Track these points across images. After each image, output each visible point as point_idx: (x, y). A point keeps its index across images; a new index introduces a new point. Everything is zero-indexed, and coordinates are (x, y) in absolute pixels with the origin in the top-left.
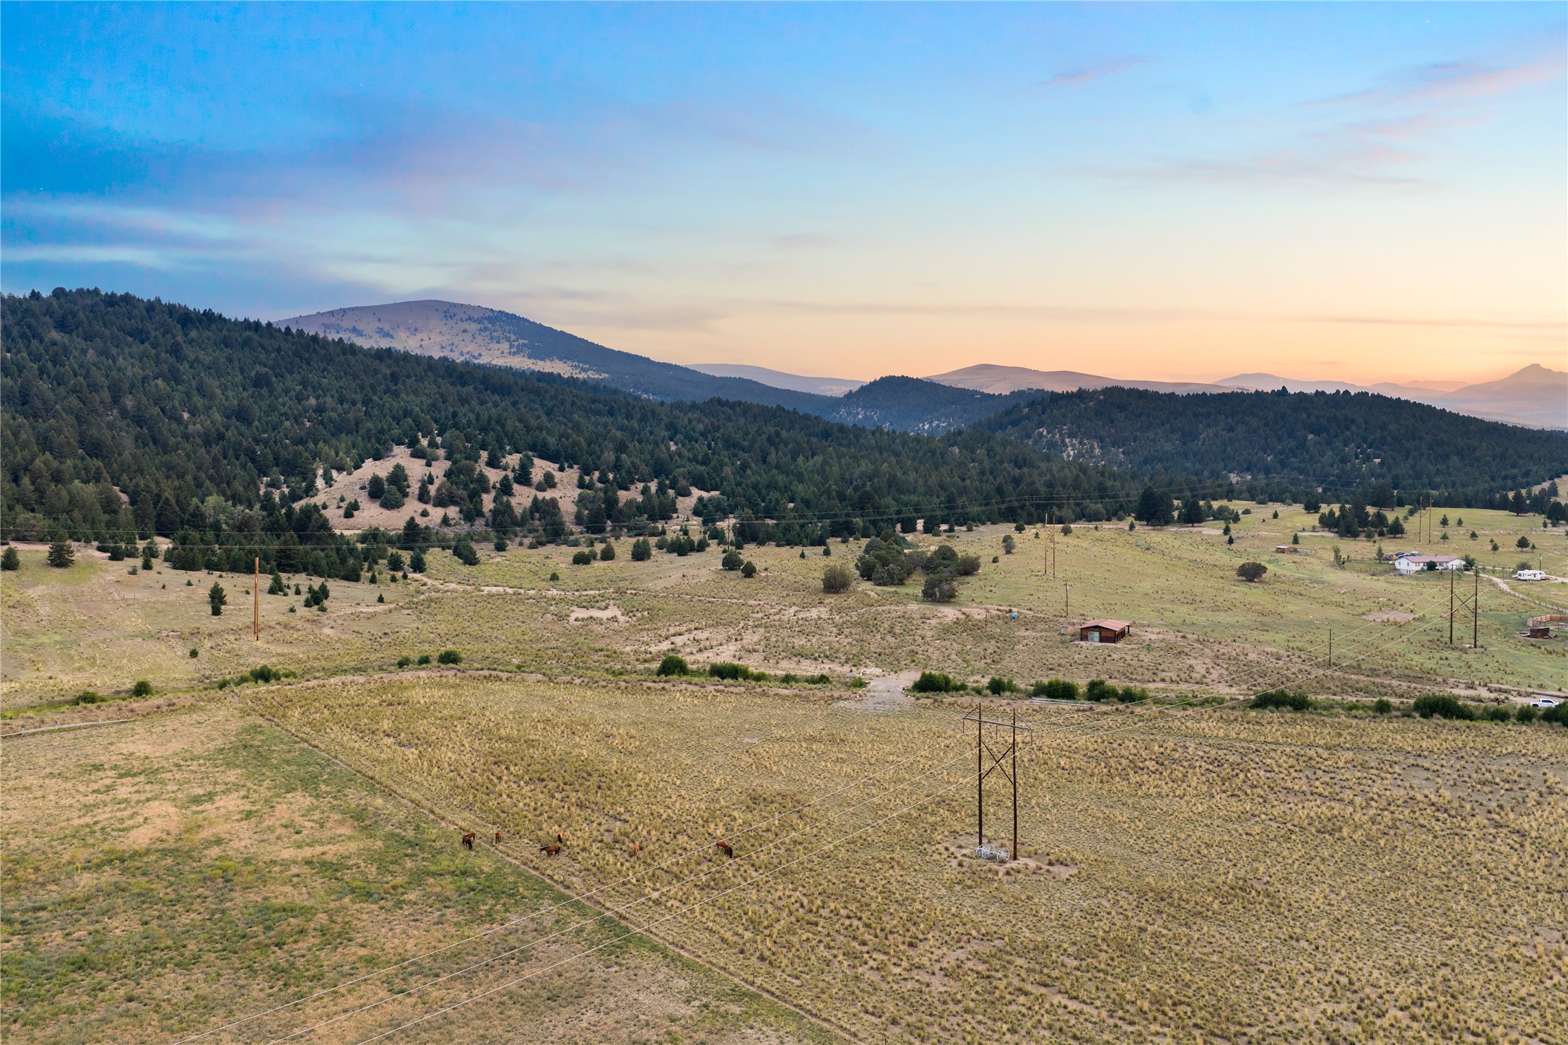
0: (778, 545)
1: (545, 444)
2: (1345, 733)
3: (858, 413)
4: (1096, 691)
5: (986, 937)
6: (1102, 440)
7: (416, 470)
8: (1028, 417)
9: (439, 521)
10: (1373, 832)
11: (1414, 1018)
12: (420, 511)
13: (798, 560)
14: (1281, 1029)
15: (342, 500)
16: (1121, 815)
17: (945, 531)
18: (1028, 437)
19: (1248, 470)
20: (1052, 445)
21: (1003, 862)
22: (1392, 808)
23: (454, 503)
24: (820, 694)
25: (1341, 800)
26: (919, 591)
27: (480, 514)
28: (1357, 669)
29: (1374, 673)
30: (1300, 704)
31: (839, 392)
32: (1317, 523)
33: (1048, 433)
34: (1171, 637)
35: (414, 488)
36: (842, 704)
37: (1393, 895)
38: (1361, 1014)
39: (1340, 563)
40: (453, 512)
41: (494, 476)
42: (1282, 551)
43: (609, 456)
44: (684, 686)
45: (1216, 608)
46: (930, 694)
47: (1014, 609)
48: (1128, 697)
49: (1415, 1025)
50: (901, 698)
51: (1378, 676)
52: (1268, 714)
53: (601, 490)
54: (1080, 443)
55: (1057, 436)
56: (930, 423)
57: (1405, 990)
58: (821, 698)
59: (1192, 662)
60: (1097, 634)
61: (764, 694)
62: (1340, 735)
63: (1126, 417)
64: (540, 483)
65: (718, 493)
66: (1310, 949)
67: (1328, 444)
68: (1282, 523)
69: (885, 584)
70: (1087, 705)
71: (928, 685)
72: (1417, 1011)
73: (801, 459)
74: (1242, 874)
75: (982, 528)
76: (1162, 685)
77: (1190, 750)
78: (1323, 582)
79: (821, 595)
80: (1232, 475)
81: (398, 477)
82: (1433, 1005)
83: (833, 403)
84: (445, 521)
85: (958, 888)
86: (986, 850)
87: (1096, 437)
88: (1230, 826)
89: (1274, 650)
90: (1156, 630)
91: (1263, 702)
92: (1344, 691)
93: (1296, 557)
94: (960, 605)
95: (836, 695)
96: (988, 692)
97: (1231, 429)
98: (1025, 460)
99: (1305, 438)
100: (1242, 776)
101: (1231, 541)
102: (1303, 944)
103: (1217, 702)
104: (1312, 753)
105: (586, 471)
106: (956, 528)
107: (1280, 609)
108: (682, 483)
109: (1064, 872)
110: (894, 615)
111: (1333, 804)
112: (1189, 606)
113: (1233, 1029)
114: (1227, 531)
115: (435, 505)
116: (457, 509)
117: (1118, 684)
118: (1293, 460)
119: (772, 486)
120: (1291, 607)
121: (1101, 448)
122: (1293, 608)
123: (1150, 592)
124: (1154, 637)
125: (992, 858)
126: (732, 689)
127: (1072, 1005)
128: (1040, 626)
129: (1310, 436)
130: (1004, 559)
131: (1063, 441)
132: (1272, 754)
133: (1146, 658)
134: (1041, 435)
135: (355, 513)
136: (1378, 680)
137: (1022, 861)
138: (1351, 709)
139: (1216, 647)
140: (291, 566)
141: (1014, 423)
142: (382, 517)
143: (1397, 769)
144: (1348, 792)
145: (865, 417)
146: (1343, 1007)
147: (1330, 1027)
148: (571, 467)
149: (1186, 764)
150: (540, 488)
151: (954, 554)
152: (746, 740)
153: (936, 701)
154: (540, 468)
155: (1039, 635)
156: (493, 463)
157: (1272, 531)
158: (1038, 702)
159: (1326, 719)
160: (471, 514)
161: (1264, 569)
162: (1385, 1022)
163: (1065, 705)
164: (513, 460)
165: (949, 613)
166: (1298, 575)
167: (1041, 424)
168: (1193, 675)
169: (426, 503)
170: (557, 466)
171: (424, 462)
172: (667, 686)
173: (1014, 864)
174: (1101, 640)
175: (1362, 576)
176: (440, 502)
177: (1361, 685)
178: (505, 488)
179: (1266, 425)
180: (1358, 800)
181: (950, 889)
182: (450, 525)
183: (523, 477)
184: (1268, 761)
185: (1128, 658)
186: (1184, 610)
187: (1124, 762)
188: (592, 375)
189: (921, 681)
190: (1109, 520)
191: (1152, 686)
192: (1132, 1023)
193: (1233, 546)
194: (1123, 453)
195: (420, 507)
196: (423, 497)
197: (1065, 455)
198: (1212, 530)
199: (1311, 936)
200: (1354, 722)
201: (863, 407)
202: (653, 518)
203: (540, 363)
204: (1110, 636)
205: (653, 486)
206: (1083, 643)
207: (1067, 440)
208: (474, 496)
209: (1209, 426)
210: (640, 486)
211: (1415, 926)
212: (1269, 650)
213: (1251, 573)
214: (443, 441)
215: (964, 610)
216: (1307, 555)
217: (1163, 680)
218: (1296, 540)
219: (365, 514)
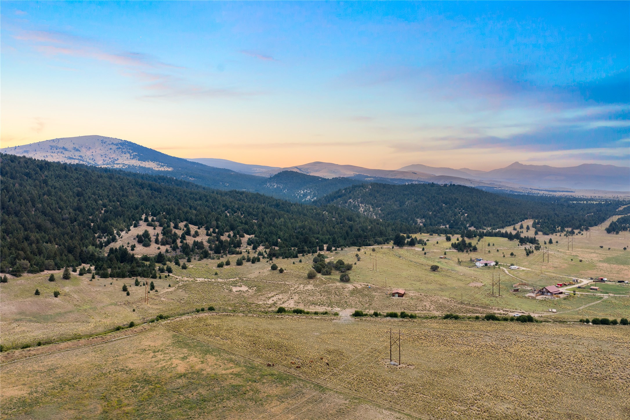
0: (283, 258)
1: (191, 219)
2: (468, 326)
3: (274, 185)
4: (403, 315)
5: (401, 383)
6: (373, 205)
7: (151, 231)
8: (344, 195)
9: (165, 251)
10: (478, 354)
11: (490, 395)
12: (157, 247)
13: (292, 265)
14: (466, 398)
15: (128, 244)
16: (420, 352)
17: (334, 250)
18: (346, 203)
19: (423, 217)
20: (355, 207)
21: (397, 366)
22: (482, 347)
23: (168, 244)
24: (327, 318)
25: (470, 346)
26: (338, 278)
27: (178, 248)
28: (469, 304)
29: (473, 306)
30: (456, 318)
31: (268, 176)
32: (450, 246)
33: (353, 201)
34: (417, 294)
35: (153, 238)
36: (335, 321)
37: (484, 369)
38: (480, 395)
39: (459, 263)
40: (168, 247)
41: (179, 233)
42: (442, 258)
43: (214, 223)
44: (287, 316)
45: (427, 283)
46: (358, 317)
47: (369, 284)
48: (412, 317)
49: (491, 396)
50: (350, 318)
51: (475, 307)
52: (448, 321)
53: (215, 237)
54: (365, 206)
55: (356, 203)
56: (304, 191)
57: (488, 389)
58: (329, 319)
59: (425, 303)
60: (397, 295)
61: (312, 318)
62: (467, 327)
63: (380, 196)
64: (194, 235)
65: (254, 235)
66: (469, 382)
67: (450, 208)
68: (440, 246)
69: (325, 275)
70: (401, 319)
71: (357, 314)
72: (491, 393)
74: (451, 366)
75: (346, 249)
76: (419, 312)
77: (432, 332)
78: (455, 271)
79: (308, 280)
80: (418, 219)
81: (146, 234)
82: (494, 392)
83: (262, 181)
84: (167, 251)
85: (390, 372)
86: (393, 363)
87: (370, 204)
88: (446, 354)
89: (446, 298)
90: (413, 292)
91: (447, 317)
92: (467, 312)
93: (446, 261)
94: (352, 283)
95: (332, 318)
96: (374, 316)
97: (417, 201)
98: (351, 218)
99: (442, 205)
100: (446, 340)
101: (425, 254)
102: (467, 381)
103: (435, 317)
104: (461, 332)
105: (207, 229)
106: (337, 249)
107: (446, 283)
108: (241, 233)
109: (412, 367)
110: (333, 287)
111: (468, 347)
112: (419, 282)
113: (457, 399)
114: (423, 249)
115: (161, 245)
116: (169, 246)
117: (408, 312)
118: (438, 214)
120: (448, 282)
121: (373, 208)
122: (449, 282)
123: (406, 276)
124: (412, 294)
125: (394, 365)
126: (302, 317)
127: (425, 396)
128: (379, 291)
129: (444, 205)
130: (358, 263)
131: (359, 205)
132: (452, 333)
133: (413, 302)
134: (350, 202)
135: (135, 248)
136: (475, 308)
137: (401, 365)
138: (469, 318)
139: (430, 298)
141: (340, 197)
142: (144, 250)
143: (482, 336)
144: (472, 343)
145: (277, 187)
146: (477, 393)
147: (475, 397)
148: (202, 227)
149: (432, 337)
150: (194, 236)
151: (343, 263)
152: (315, 334)
153: (360, 319)
154: (193, 228)
155: (379, 294)
156: (176, 227)
157: (437, 249)
158: (388, 318)
159: (464, 322)
160: (175, 249)
161: (438, 267)
162: (485, 396)
163: (396, 319)
164: (182, 225)
165: (350, 286)
166: (447, 268)
167: (350, 198)
168: (427, 308)
169: (158, 244)
170: (197, 227)
171: (153, 228)
172: (283, 316)
173: (400, 366)
174: (398, 297)
175: (467, 268)
176: (163, 244)
177: (471, 310)
178: (183, 238)
179: (429, 200)
180: (474, 345)
181: (388, 373)
182: (168, 252)
183: (188, 233)
184: (452, 335)
185: (407, 302)
186: (418, 283)
187: (416, 337)
188: (167, 169)
189: (355, 313)
190: (384, 244)
191: (416, 312)
192: (437, 399)
193: (426, 255)
194: (380, 210)
195: (157, 246)
196: (157, 242)
197: (360, 210)
198: (418, 248)
199: (469, 379)
200: (470, 322)
201: (276, 183)
202: (235, 247)
203: (144, 163)
204: (401, 295)
205: (232, 233)
206: (393, 297)
207: (360, 205)
208: (174, 241)
209: (408, 199)
210: (227, 234)
211: (489, 376)
212: (445, 298)
213: (434, 269)
214: (156, 219)
215: (354, 285)
216: (449, 259)
217: (419, 310)
218: (445, 254)
219: (138, 249)
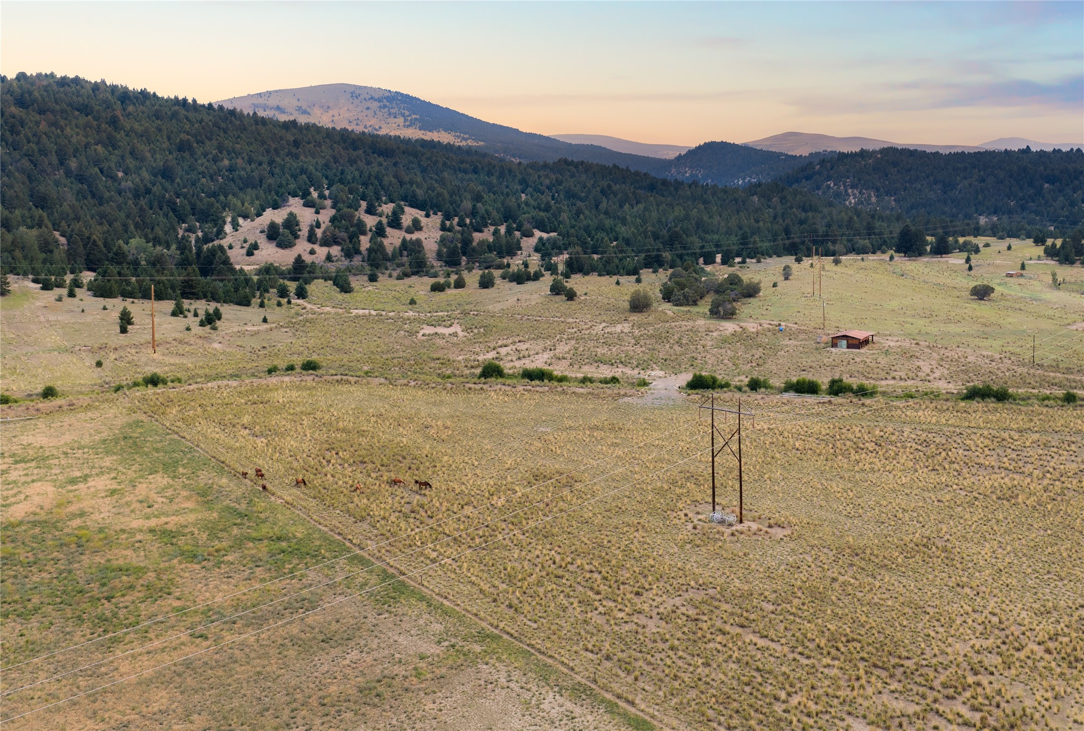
0: (600, 275)
1: (414, 196)
2: (1035, 419)
3: (686, 172)
4: (835, 388)
5: (701, 587)
6: (878, 190)
7: (306, 216)
8: (819, 173)
9: (324, 258)
10: (1044, 499)
11: (1048, 651)
12: (309, 250)
13: (614, 286)
14: (934, 661)
15: (245, 241)
16: (836, 486)
17: (739, 263)
18: (818, 188)
19: (995, 213)
20: (837, 195)
21: (731, 525)
22: (1063, 479)
23: (337, 243)
24: (609, 392)
25: (1023, 473)
26: (707, 311)
27: (358, 252)
28: (1056, 368)
29: (1069, 370)
30: (1002, 396)
31: (672, 155)
32: (1042, 253)
33: (835, 185)
34: (906, 344)
35: (304, 232)
36: (626, 399)
37: (1050, 550)
38: (1004, 647)
39: (1057, 284)
40: (335, 250)
41: (370, 221)
42: (1011, 276)
43: (467, 205)
44: (499, 386)
45: (948, 321)
46: (699, 391)
47: (782, 324)
48: (862, 392)
49: (1047, 657)
50: (676, 395)
51: (1072, 373)
52: (975, 404)
53: (459, 232)
54: (860, 193)
55: (842, 188)
56: (744, 179)
57: (1045, 627)
58: (610, 395)
59: (921, 363)
60: (844, 342)
61: (564, 392)
62: (1031, 420)
63: (898, 172)
64: (409, 227)
65: (555, 234)
66: (972, 594)
67: (1060, 191)
68: (1014, 254)
69: (681, 305)
70: (827, 398)
71: (698, 384)
72: (1051, 645)
73: (627, 206)
74: (927, 533)
75: (769, 260)
76: (892, 382)
77: (905, 434)
78: (1040, 300)
79: (627, 314)
80: (981, 217)
81: (291, 223)
82: (1065, 640)
83: (666, 164)
84: (329, 258)
85: (688, 546)
86: (718, 515)
87: (873, 188)
88: (926, 494)
89: (990, 353)
90: (896, 339)
91: (974, 394)
92: (1041, 386)
93: (1022, 281)
94: (739, 320)
95: (622, 392)
96: (747, 389)
97: (983, 181)
98: (811, 206)
99: (1042, 187)
100: (944, 454)
101: (970, 268)
102: (967, 590)
103: (934, 396)
104: (1006, 435)
105: (448, 217)
106: (748, 260)
107: (1001, 321)
108: (527, 226)
109: (778, 533)
110: (684, 329)
111: (1015, 476)
112: (926, 320)
113: (894, 661)
114: (968, 260)
115: (321, 245)
116: (340, 248)
117: (854, 382)
118: (1032, 204)
119: (600, 228)
120: (1010, 320)
121: (877, 196)
122: (1013, 320)
123: (896, 308)
124: (892, 344)
125: (722, 522)
126: (538, 389)
127: (762, 643)
128: (802, 336)
129: (1046, 185)
130: (782, 284)
131: (846, 191)
132: (972, 436)
133: (883, 360)
134: (829, 187)
135: (255, 252)
136: (1071, 377)
137: (746, 524)
138: (1044, 400)
139: (943, 351)
140: (193, 294)
141: (808, 178)
142: (277, 255)
143: (1073, 447)
144: (1029, 466)
145: (692, 175)
146: (989, 643)
147: (976, 658)
148: (435, 214)
149: (899, 445)
150: (409, 231)
151: (740, 280)
152: (542, 429)
153: (703, 396)
154: (410, 214)
155: (799, 343)
156: (370, 211)
157: (1005, 260)
158: (790, 396)
159: (1022, 408)
160: (349, 254)
161: (992, 290)
162: (1022, 655)
163: (810, 399)
164: (388, 208)
165: (729, 327)
166: (1020, 295)
167: (829, 178)
168: (919, 374)
169: (314, 243)
170: (424, 213)
171: (313, 210)
172: (485, 387)
173: (739, 527)
174: (848, 347)
175: (1073, 295)
176: (325, 243)
177: (1057, 381)
178: (380, 231)
179: (1011, 176)
180: (1036, 472)
181: (682, 547)
182: (332, 261)
183: (395, 222)
184: (968, 442)
185: (868, 361)
186: (921, 323)
187: (848, 443)
188: (470, 143)
189: (692, 381)
190: (874, 253)
191: (884, 383)
192: (808, 657)
193: (972, 272)
194: (895, 200)
195: (309, 246)
196: (311, 238)
197: (847, 203)
198: (956, 260)
199: (974, 585)
200: (1045, 410)
201: (690, 167)
202: (501, 255)
203: (429, 133)
204: (856, 344)
205: (503, 229)
206: (833, 350)
207: (850, 191)
208: (353, 238)
209: (965, 178)
210: (492, 228)
211: (1063, 575)
212: (985, 353)
213: (982, 293)
214: (330, 194)
215: (742, 324)
216: (1031, 278)
217: (894, 378)
218: (1023, 267)
219: (264, 252)
